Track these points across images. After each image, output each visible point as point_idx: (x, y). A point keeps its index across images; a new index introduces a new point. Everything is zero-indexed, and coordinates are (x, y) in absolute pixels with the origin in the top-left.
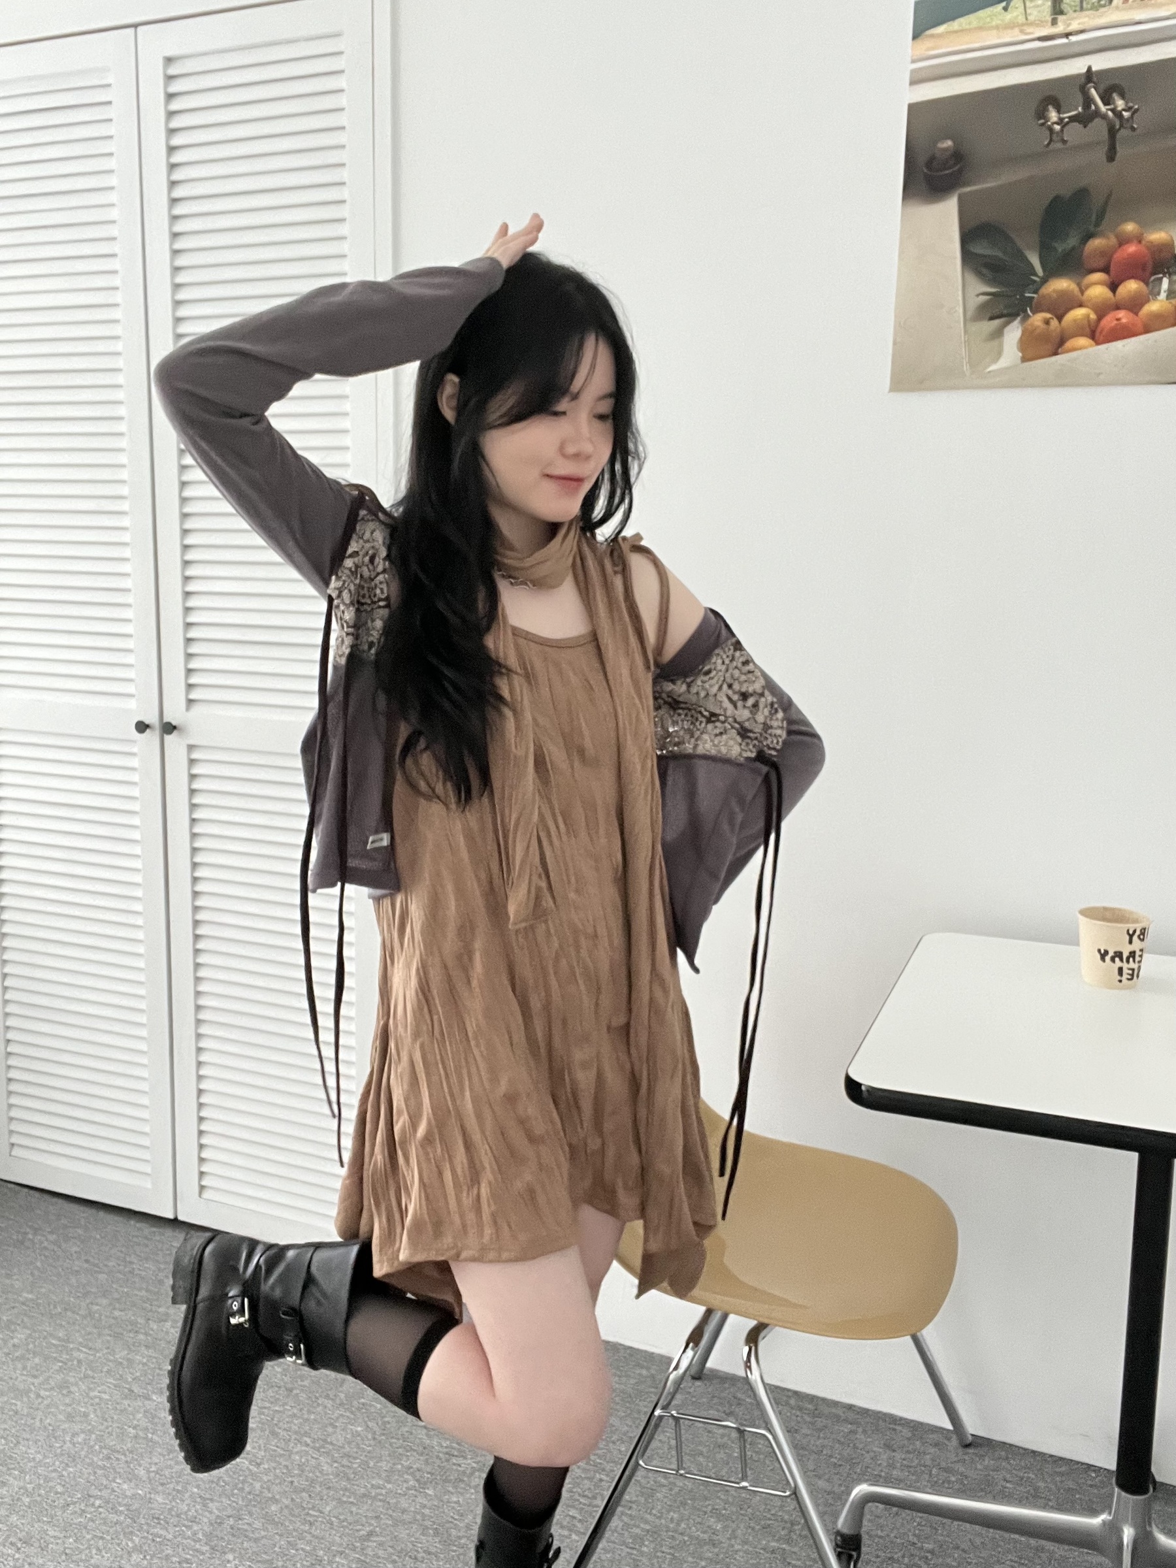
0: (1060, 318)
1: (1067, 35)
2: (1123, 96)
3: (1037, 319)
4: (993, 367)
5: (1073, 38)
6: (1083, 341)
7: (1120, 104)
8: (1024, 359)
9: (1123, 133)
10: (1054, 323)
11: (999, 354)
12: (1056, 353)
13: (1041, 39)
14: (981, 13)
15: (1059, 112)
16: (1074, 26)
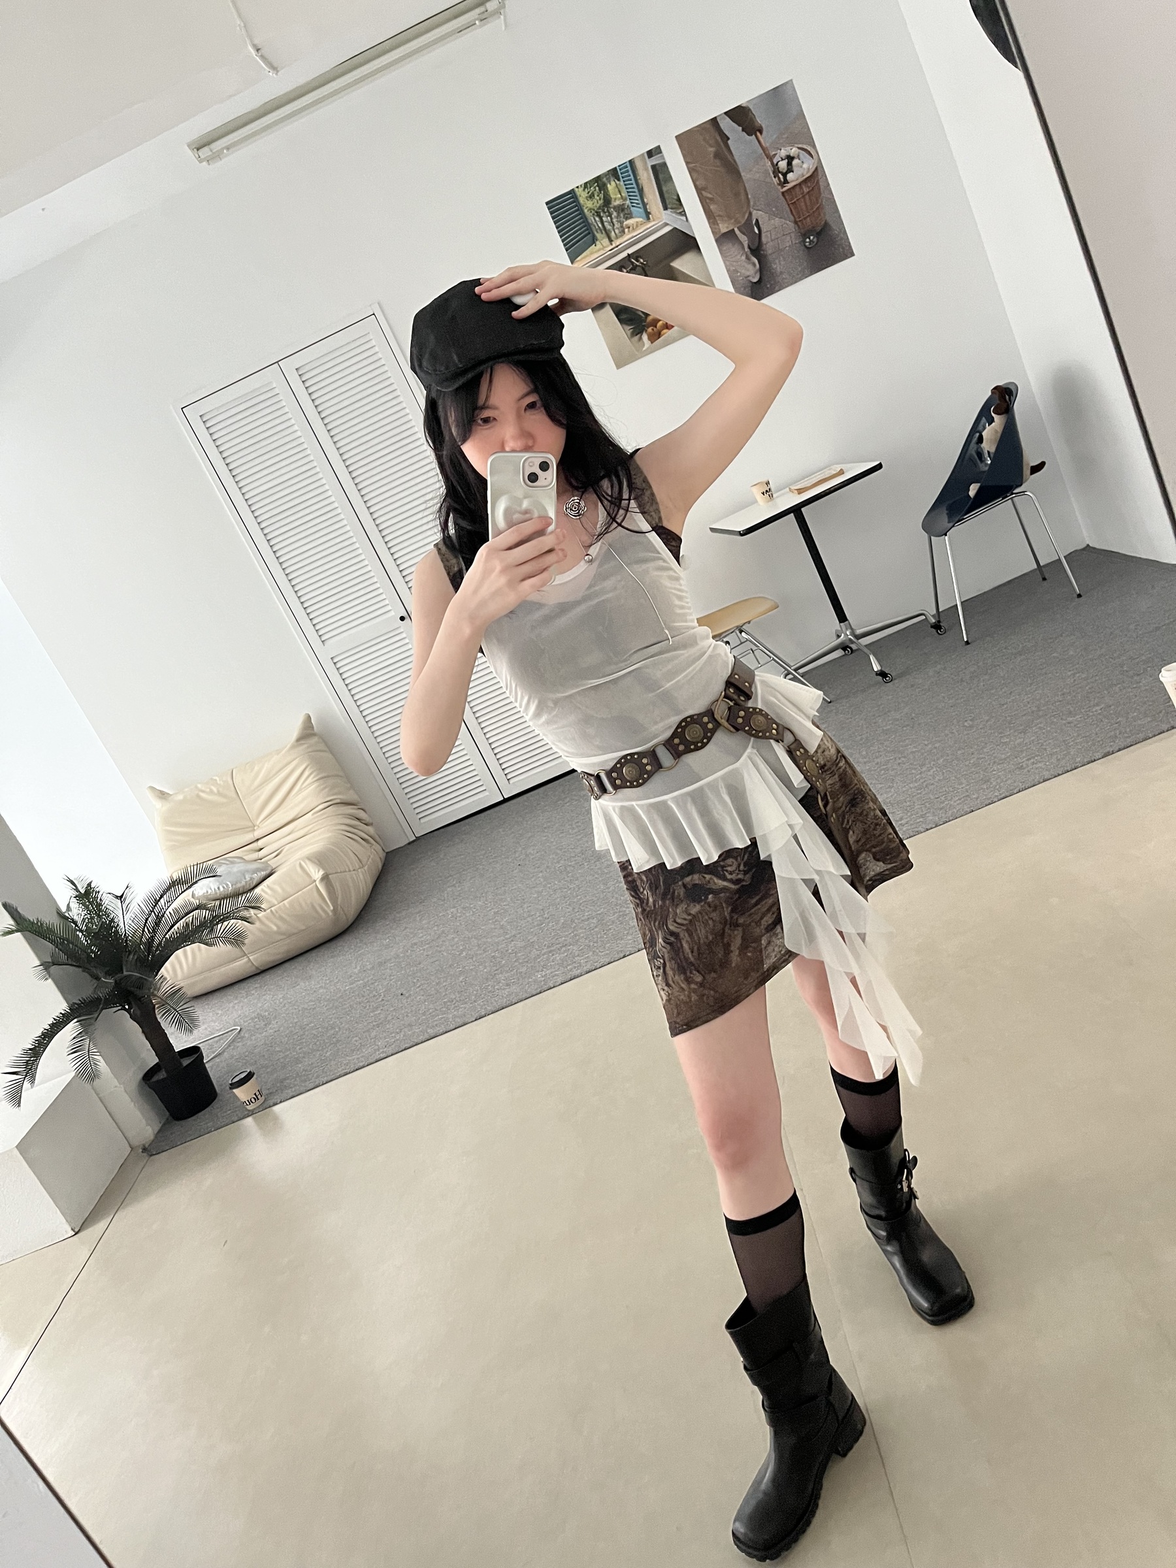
0: (656, 327)
1: (617, 247)
2: (641, 258)
3: (650, 330)
4: (644, 349)
5: (619, 247)
6: (665, 331)
7: (642, 261)
8: (652, 343)
9: (646, 268)
10: (655, 329)
11: (644, 345)
12: (659, 338)
13: (610, 250)
14: (589, 249)
15: (626, 269)
16: (618, 244)
